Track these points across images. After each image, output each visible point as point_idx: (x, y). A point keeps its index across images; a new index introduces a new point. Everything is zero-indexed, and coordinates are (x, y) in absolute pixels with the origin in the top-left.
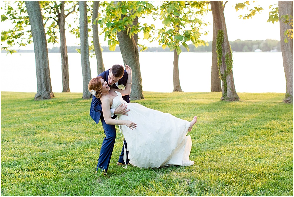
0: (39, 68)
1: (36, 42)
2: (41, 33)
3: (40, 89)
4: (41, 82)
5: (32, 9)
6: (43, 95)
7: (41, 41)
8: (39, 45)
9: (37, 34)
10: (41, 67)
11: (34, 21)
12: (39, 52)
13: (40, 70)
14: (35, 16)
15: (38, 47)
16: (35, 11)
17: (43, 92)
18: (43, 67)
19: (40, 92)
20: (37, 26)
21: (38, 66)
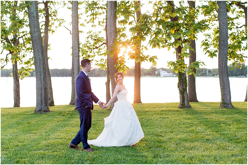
0: (41, 88)
1: (39, 68)
2: (43, 60)
3: (41, 104)
4: (42, 98)
5: (37, 42)
6: (43, 109)
7: (43, 67)
8: (41, 69)
9: (40, 61)
10: (42, 87)
11: (38, 51)
12: (41, 76)
13: (41, 89)
14: (39, 47)
15: (41, 71)
16: (40, 43)
17: (43, 107)
18: (44, 87)
19: (40, 107)
20: (40, 54)
21: (40, 86)
